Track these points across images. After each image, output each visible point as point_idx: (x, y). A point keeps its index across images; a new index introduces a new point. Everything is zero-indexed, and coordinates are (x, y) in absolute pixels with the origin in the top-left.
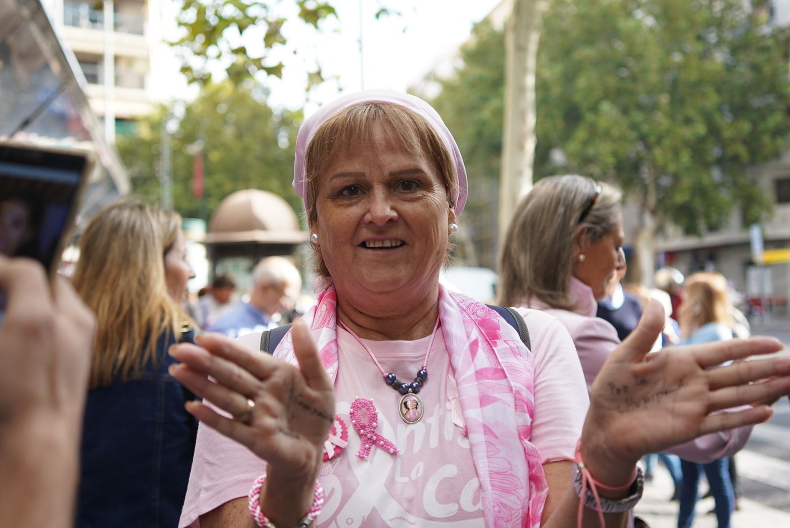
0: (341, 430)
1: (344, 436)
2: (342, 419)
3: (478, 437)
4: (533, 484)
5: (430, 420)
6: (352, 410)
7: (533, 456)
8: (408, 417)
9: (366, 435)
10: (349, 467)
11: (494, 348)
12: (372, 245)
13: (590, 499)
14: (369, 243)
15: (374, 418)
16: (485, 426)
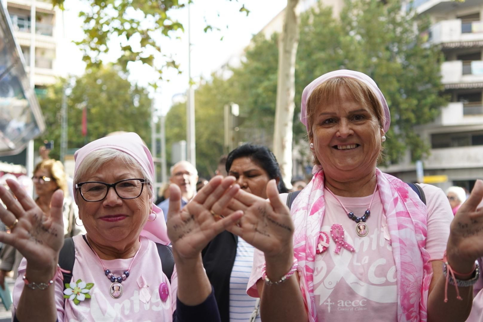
0: (326, 239)
1: (328, 241)
2: (327, 233)
3: (396, 244)
4: (425, 270)
5: (372, 236)
6: (331, 230)
7: (426, 256)
8: (361, 233)
9: (338, 242)
10: (330, 257)
11: (405, 203)
12: (341, 148)
13: (451, 280)
14: (339, 147)
15: (343, 233)
16: (400, 239)
